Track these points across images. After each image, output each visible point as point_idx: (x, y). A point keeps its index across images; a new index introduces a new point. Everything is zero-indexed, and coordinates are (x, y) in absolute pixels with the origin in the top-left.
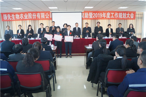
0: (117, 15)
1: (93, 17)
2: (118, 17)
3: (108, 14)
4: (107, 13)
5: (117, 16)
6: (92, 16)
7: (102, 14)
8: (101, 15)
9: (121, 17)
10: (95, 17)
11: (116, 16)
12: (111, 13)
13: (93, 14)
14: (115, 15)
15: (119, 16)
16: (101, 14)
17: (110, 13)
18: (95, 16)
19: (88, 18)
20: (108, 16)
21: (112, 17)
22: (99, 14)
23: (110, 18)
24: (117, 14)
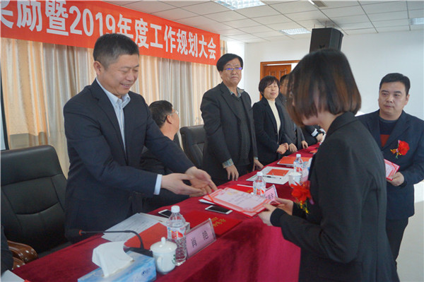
0: (173, 36)
1: (73, 31)
2: (177, 47)
3: (141, 29)
4: (137, 22)
5: (174, 43)
6: (63, 20)
7: (117, 19)
8: (111, 24)
9: (184, 48)
10: (79, 32)
11: (169, 40)
12: (152, 26)
13: (71, 11)
14: (166, 38)
15: (180, 46)
16: (110, 20)
17: (149, 25)
18: (80, 27)
19: (39, 28)
20: (141, 37)
21: (156, 45)
22: (99, 16)
23: (147, 46)
24: (172, 33)
